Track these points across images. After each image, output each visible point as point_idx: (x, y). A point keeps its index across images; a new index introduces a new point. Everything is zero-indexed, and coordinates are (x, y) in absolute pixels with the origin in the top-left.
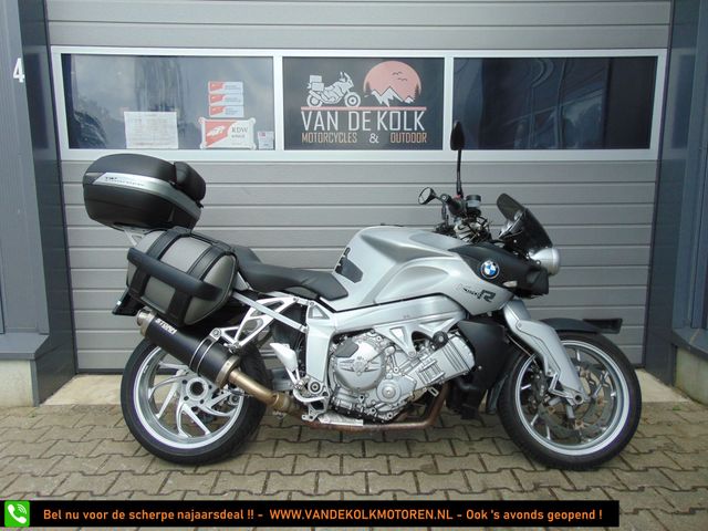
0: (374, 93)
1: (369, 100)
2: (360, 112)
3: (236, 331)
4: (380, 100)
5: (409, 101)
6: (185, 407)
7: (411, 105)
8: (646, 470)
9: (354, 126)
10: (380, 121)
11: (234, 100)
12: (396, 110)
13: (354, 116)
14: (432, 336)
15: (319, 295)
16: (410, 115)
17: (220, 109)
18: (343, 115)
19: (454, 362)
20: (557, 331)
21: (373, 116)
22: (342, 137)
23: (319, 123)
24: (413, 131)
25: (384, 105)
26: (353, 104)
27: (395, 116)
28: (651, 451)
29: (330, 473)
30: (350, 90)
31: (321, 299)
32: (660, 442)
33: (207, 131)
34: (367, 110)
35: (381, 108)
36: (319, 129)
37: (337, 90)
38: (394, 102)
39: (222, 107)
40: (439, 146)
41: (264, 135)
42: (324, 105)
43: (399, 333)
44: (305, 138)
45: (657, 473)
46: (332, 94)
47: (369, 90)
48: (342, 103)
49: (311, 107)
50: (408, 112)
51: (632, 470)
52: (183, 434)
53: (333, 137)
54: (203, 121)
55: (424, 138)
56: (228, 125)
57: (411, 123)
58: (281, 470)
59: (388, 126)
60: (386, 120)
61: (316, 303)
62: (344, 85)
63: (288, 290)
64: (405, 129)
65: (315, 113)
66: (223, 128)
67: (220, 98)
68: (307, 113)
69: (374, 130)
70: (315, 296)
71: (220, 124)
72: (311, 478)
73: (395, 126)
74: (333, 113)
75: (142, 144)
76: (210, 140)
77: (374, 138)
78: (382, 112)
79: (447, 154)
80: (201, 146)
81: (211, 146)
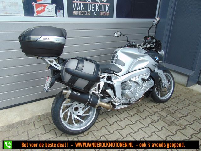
2: (91, 4)
3: (96, 89)
4: (97, 0)
5: (105, 1)
6: (74, 116)
9: (89, 9)
10: (97, 7)
12: (101, 4)
13: (89, 5)
14: (147, 79)
15: (114, 72)
16: (105, 6)
19: (150, 85)
20: (163, 71)
21: (95, 6)
22: (86, 13)
23: (79, 7)
24: (106, 12)
26: (89, 1)
27: (101, 6)
31: (114, 73)
34: (93, 4)
35: (97, 3)
36: (79, 10)
38: (101, 1)
41: (59, 11)
42: (80, 1)
43: (137, 79)
44: (74, 13)
48: (86, 1)
49: (76, 1)
52: (76, 125)
53: (83, 13)
57: (105, 9)
60: (99, 8)
61: (114, 75)
63: (105, 72)
64: (104, 11)
65: (77, 4)
68: (74, 3)
69: (95, 11)
70: (112, 72)
73: (101, 10)
74: (83, 4)
75: (7, 13)
77: (95, 14)
79: (115, 20)
80: (34, 15)
81: (38, 15)
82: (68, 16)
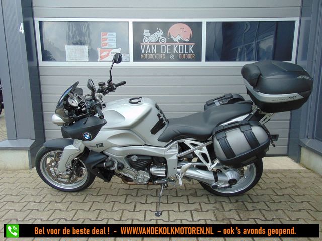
0: (172, 37)
1: (170, 40)
2: (166, 45)
4: (175, 40)
5: (187, 40)
7: (188, 42)
8: (283, 195)
9: (163, 51)
10: (174, 49)
11: (112, 40)
12: (182, 44)
13: (163, 47)
16: (188, 46)
17: (106, 44)
18: (159, 47)
21: (171, 47)
22: (158, 56)
23: (148, 50)
24: (189, 53)
25: (176, 42)
26: (163, 42)
27: (181, 47)
28: (286, 188)
29: (152, 196)
30: (162, 36)
32: (291, 185)
33: (101, 54)
34: (169, 44)
35: (175, 44)
36: (148, 53)
37: (156, 36)
38: (181, 41)
39: (107, 43)
40: (200, 60)
41: (125, 55)
42: (150, 42)
44: (142, 56)
45: (288, 196)
46: (154, 37)
47: (170, 36)
48: (158, 41)
49: (145, 43)
50: (187, 45)
51: (277, 195)
53: (154, 56)
54: (99, 49)
55: (193, 57)
56: (109, 51)
57: (188, 50)
58: (132, 194)
59: (178, 51)
60: (177, 49)
62: (159, 34)
64: (185, 52)
65: (146, 46)
66: (107, 52)
67: (106, 39)
68: (143, 46)
69: (172, 53)
71: (106, 51)
72: (144, 198)
73: (181, 51)
74: (154, 46)
75: (73, 59)
76: (102, 58)
77: (172, 57)
78: (175, 45)
79: (203, 63)
80: (98, 60)
81: (102, 60)
82: (135, 60)
